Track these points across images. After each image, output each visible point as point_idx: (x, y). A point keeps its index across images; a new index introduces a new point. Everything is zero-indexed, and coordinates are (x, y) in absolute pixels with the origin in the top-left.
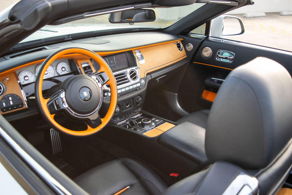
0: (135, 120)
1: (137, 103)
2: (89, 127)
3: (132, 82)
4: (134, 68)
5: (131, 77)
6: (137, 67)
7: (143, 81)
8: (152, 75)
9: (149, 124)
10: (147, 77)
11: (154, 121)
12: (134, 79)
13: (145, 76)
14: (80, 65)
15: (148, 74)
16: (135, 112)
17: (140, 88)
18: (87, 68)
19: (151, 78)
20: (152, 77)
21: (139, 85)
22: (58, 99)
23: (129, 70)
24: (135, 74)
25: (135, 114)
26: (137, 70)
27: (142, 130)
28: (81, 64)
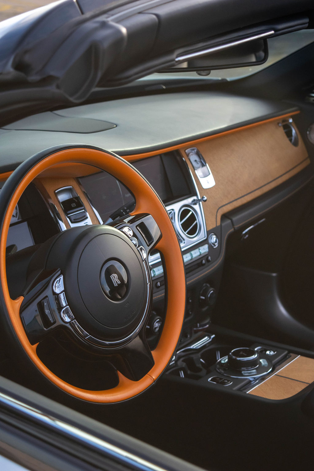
0: (199, 355)
1: (203, 303)
2: (122, 377)
3: (188, 241)
4: (189, 201)
5: (185, 226)
6: (195, 198)
7: (214, 239)
8: (235, 219)
9: (254, 363)
10: (223, 224)
11: (262, 354)
12: (192, 232)
13: (219, 224)
14: (52, 195)
15: (225, 217)
16: (196, 332)
17: (210, 258)
18: (73, 205)
19: (232, 230)
20: (236, 226)
21: (204, 249)
22: (47, 297)
23: (176, 207)
24: (193, 218)
25: (195, 336)
26: (196, 207)
27: (237, 382)
28: (56, 194)
